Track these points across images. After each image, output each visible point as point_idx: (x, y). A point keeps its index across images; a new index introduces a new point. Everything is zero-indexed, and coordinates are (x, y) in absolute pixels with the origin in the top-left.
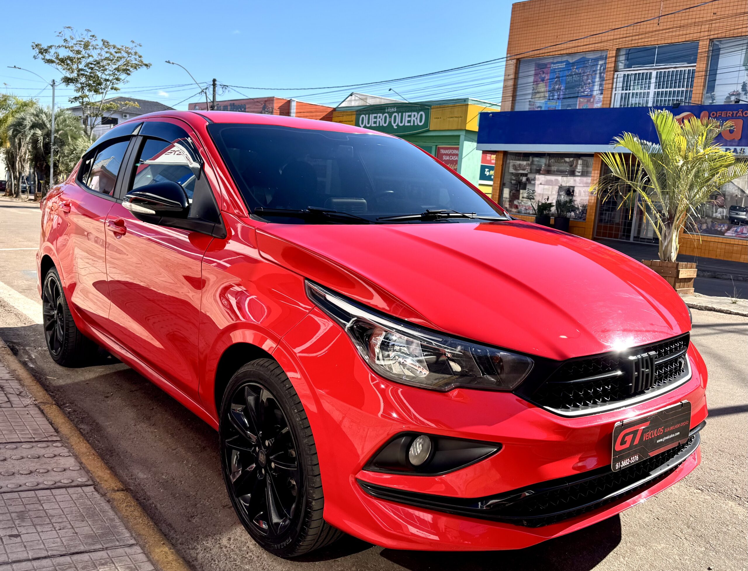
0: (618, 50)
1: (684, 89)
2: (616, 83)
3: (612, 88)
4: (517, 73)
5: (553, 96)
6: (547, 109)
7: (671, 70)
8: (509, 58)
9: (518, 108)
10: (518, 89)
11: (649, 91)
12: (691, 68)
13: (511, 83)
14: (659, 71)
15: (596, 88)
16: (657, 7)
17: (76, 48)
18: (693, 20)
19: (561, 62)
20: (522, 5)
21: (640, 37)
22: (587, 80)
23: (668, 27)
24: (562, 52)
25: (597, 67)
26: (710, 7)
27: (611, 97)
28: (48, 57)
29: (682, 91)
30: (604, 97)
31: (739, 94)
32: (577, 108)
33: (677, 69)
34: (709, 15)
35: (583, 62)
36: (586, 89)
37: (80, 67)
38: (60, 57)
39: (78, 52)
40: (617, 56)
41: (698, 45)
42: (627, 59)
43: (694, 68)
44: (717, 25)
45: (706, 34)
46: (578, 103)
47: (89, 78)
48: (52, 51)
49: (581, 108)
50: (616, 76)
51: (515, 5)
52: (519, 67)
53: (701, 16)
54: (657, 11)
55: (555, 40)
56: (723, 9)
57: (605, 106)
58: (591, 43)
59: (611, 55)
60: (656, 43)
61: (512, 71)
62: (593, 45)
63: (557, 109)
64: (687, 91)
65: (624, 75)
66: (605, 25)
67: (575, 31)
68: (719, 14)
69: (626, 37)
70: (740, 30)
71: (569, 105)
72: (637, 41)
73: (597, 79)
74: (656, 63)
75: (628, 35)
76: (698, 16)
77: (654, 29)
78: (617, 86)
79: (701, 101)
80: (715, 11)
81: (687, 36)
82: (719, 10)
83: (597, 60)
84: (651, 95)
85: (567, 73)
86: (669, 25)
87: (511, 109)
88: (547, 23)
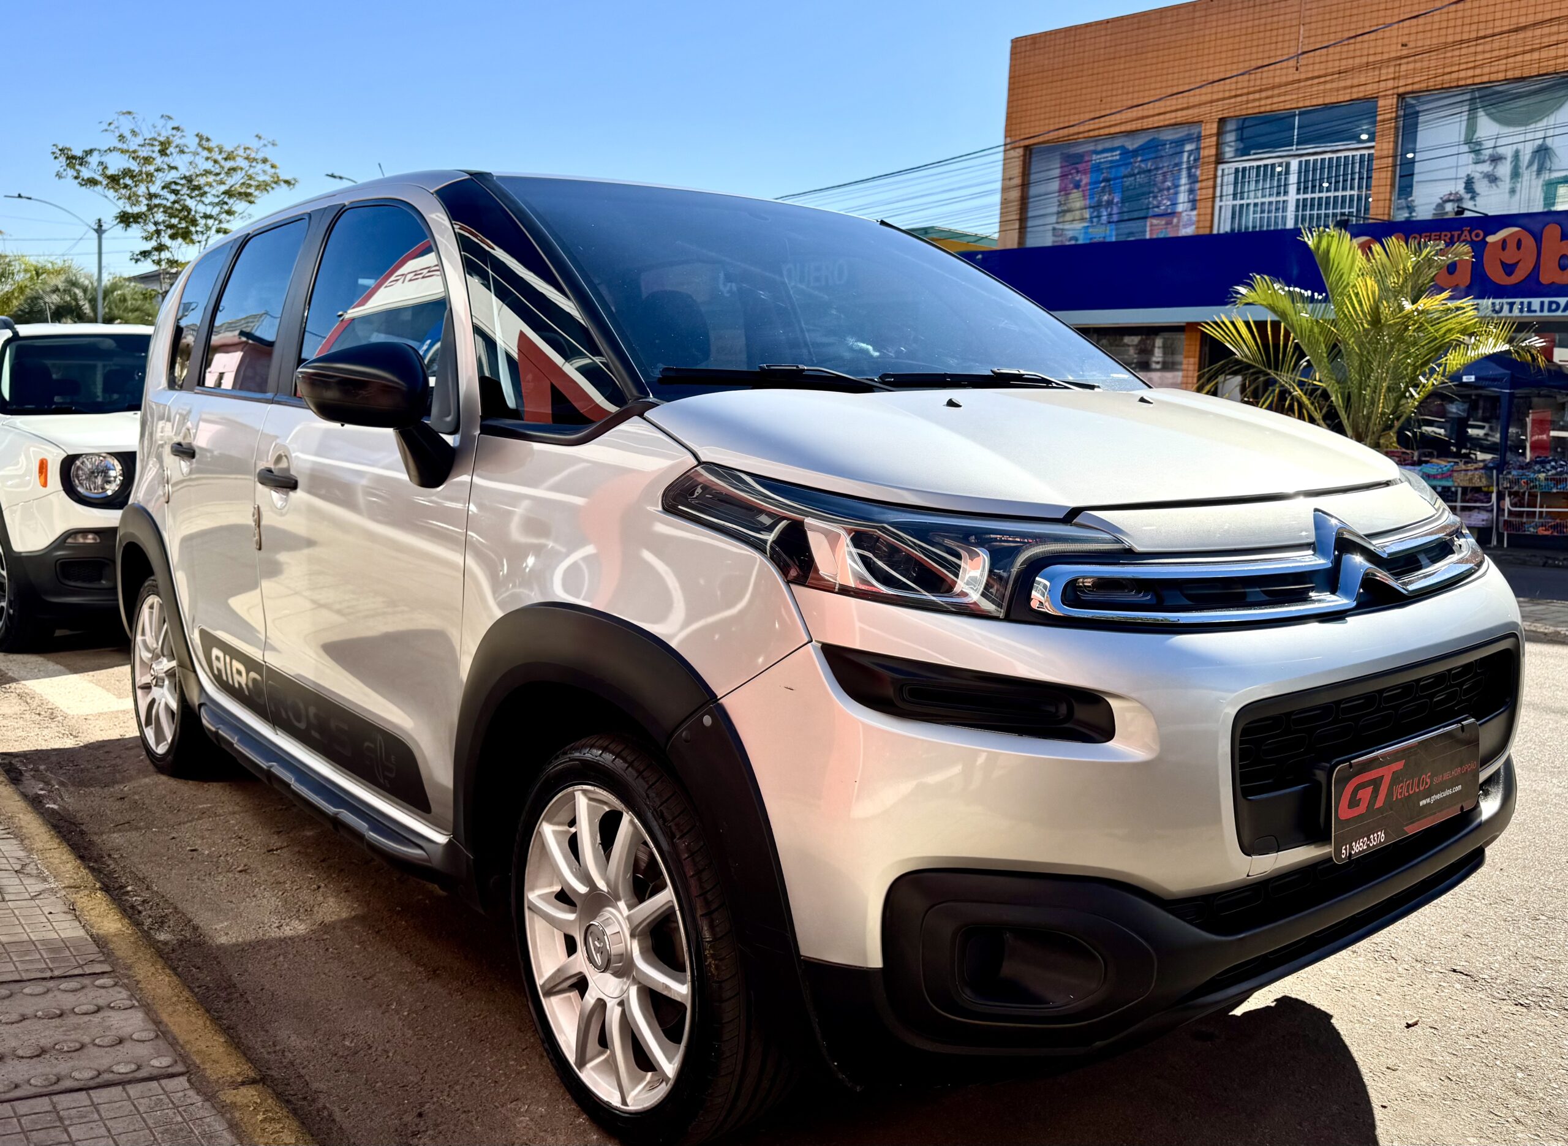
0: (1222, 121)
1: (1355, 193)
2: (1222, 186)
3: (1214, 197)
4: (1026, 173)
5: (1099, 217)
6: (1088, 242)
7: (1327, 156)
8: (1008, 147)
9: (1032, 242)
10: (1031, 205)
11: (1285, 198)
12: (1366, 152)
13: (1015, 194)
14: (1304, 159)
15: (1183, 197)
16: (1293, 36)
17: (144, 152)
18: (1364, 60)
19: (1112, 150)
20: (1029, 42)
21: (1264, 94)
22: (1164, 181)
23: (1316, 74)
24: (1113, 130)
25: (1182, 157)
26: (1395, 33)
27: (1213, 214)
28: (86, 173)
29: (1351, 197)
30: (1199, 215)
31: (1460, 200)
32: (1148, 237)
33: (1339, 155)
34: (1394, 47)
35: (1153, 148)
36: (1163, 199)
37: (154, 189)
38: (110, 172)
39: (147, 160)
40: (1220, 133)
41: (1376, 107)
42: (1241, 139)
43: (1372, 151)
44: (1411, 66)
45: (1390, 84)
46: (1148, 229)
47: (169, 212)
48: (94, 160)
49: (1155, 236)
50: (1219, 173)
51: (1016, 43)
52: (1030, 162)
53: (1379, 50)
54: (1293, 43)
55: (1098, 107)
56: (1420, 36)
57: (1202, 232)
58: (1168, 109)
59: (1208, 132)
60: (1294, 106)
61: (1016, 171)
62: (1173, 115)
63: (1108, 240)
64: (1359, 198)
65: (1237, 170)
66: (1193, 73)
67: (1137, 89)
68: (1411, 45)
69: (1236, 96)
70: (1454, 76)
71: (1131, 234)
72: (1257, 104)
73: (1184, 180)
74: (1298, 144)
75: (1239, 92)
76: (1372, 51)
77: (1290, 79)
78: (1224, 193)
79: (1389, 214)
80: (1405, 39)
81: (1355, 90)
82: (1413, 37)
83: (1181, 142)
84: (1291, 207)
85: (1124, 171)
86: (1319, 69)
87: (1019, 243)
88: (1080, 74)
